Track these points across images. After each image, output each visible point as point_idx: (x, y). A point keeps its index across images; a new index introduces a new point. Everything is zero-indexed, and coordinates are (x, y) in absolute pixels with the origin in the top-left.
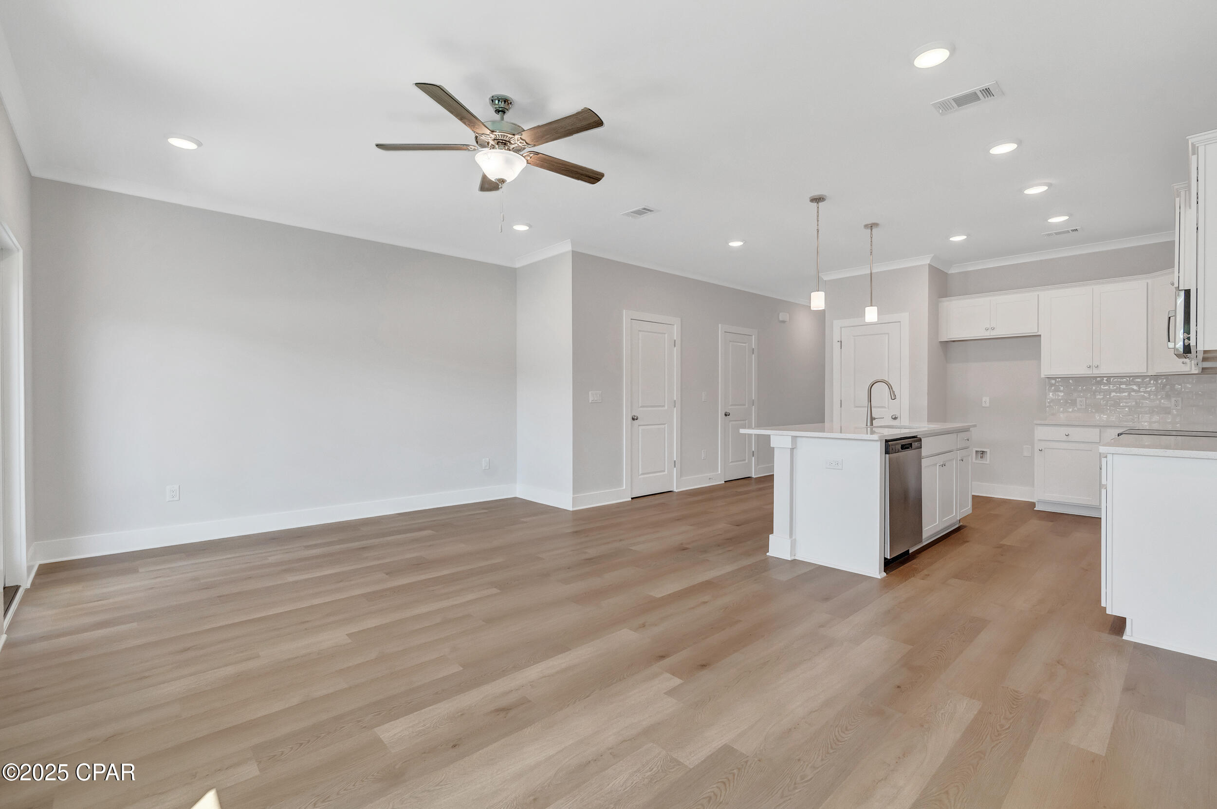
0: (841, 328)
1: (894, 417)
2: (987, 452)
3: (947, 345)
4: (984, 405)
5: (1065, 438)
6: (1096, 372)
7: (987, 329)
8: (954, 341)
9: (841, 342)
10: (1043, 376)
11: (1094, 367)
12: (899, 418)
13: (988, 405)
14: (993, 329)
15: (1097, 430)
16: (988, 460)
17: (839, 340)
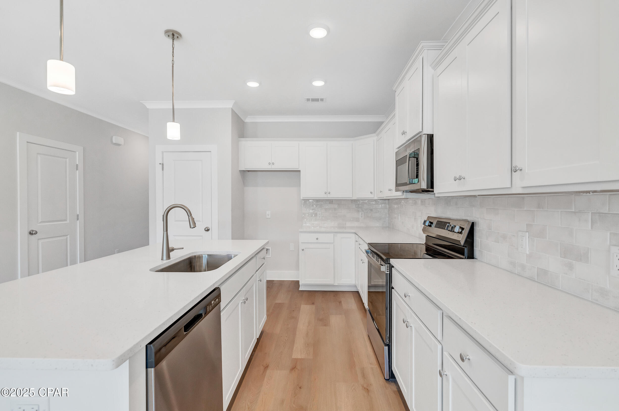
0: (163, 152)
1: (206, 229)
2: (269, 249)
3: (244, 173)
4: (267, 217)
5: (316, 241)
6: (330, 197)
7: (269, 164)
8: (249, 171)
9: (163, 164)
10: (302, 198)
11: (328, 193)
12: (210, 230)
13: (269, 217)
14: (273, 164)
15: (332, 235)
16: (270, 255)
17: (161, 163)
